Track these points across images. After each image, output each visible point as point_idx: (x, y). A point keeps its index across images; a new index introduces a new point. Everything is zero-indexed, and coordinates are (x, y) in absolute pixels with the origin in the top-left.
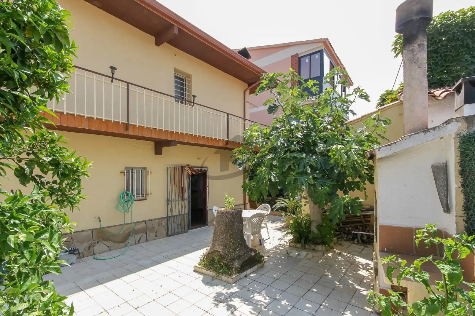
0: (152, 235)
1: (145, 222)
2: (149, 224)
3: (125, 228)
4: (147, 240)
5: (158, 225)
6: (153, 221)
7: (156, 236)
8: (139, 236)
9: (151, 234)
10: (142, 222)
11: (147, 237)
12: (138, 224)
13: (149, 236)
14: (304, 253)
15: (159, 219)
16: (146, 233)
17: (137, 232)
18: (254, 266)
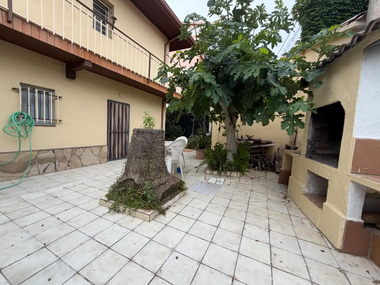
0: (64, 165)
1: (53, 151)
2: (59, 154)
3: (22, 156)
4: (56, 170)
5: (72, 155)
6: (64, 151)
7: (68, 166)
8: (45, 165)
9: (61, 164)
10: (49, 150)
11: (56, 166)
12: (43, 152)
13: (59, 165)
14: (222, 180)
15: (72, 148)
16: (55, 163)
17: (41, 161)
18: (177, 195)
